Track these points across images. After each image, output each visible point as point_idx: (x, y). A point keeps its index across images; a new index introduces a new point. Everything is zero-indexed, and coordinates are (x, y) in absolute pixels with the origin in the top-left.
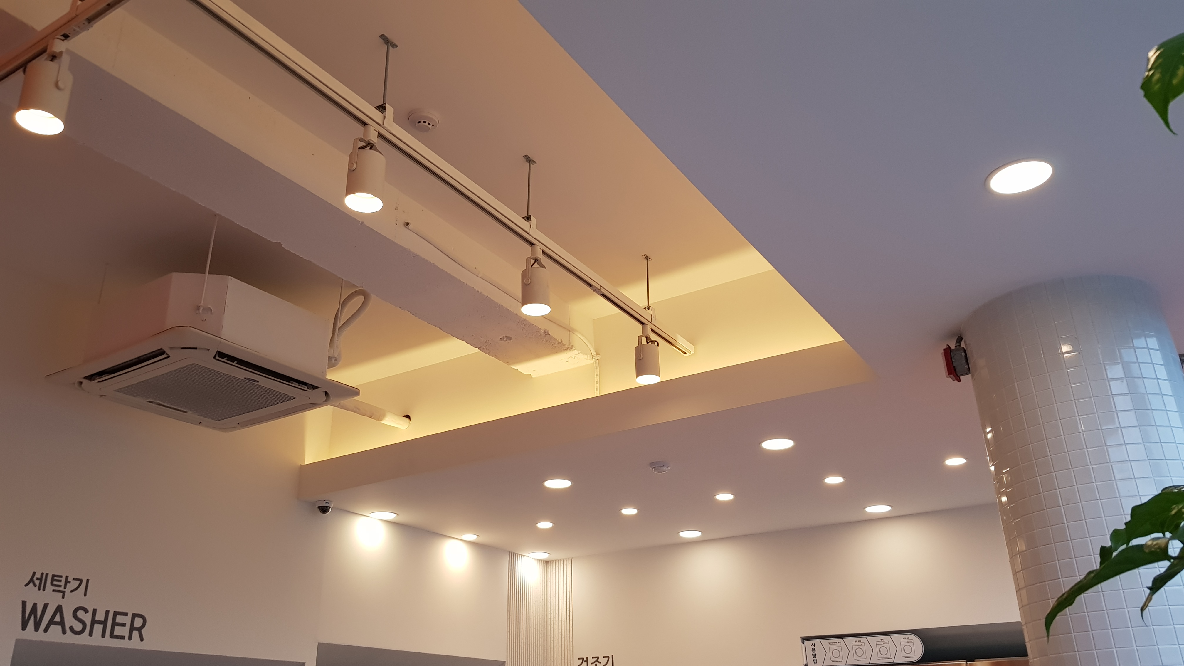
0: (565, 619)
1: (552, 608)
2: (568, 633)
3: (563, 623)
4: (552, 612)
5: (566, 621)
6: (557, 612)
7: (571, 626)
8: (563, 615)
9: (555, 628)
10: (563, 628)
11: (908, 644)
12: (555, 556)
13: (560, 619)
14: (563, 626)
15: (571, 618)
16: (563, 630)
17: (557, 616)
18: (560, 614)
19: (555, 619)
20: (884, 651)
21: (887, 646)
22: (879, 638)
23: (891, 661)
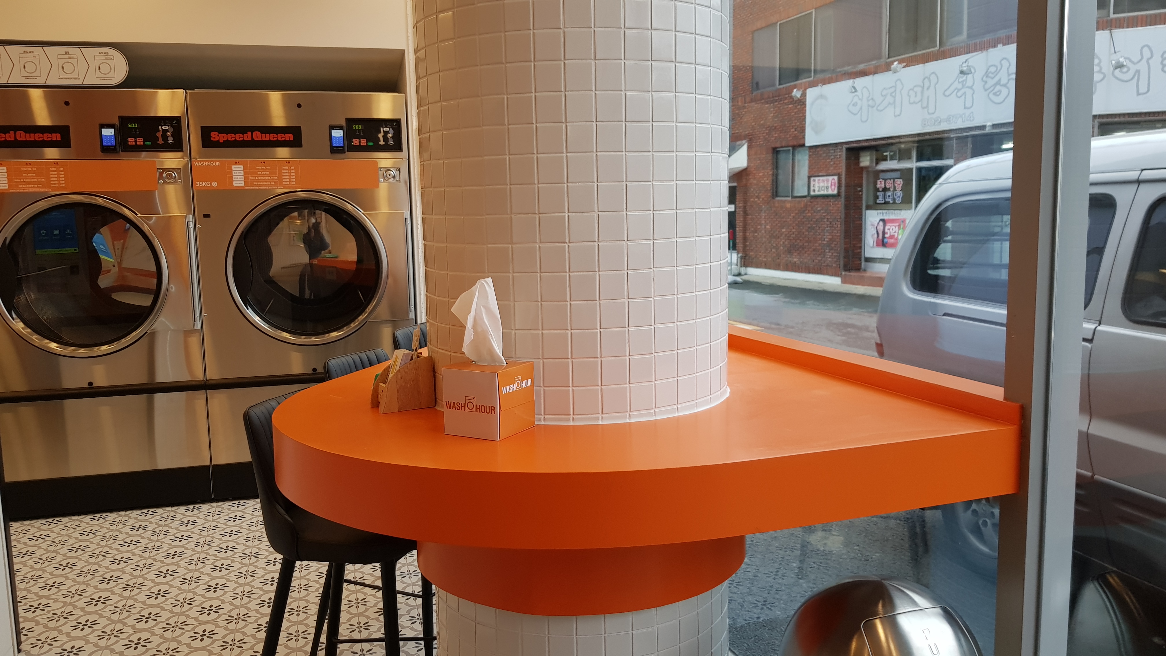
11: (106, 61)
20: (68, 68)
21: (73, 61)
22: (62, 50)
23: (78, 82)
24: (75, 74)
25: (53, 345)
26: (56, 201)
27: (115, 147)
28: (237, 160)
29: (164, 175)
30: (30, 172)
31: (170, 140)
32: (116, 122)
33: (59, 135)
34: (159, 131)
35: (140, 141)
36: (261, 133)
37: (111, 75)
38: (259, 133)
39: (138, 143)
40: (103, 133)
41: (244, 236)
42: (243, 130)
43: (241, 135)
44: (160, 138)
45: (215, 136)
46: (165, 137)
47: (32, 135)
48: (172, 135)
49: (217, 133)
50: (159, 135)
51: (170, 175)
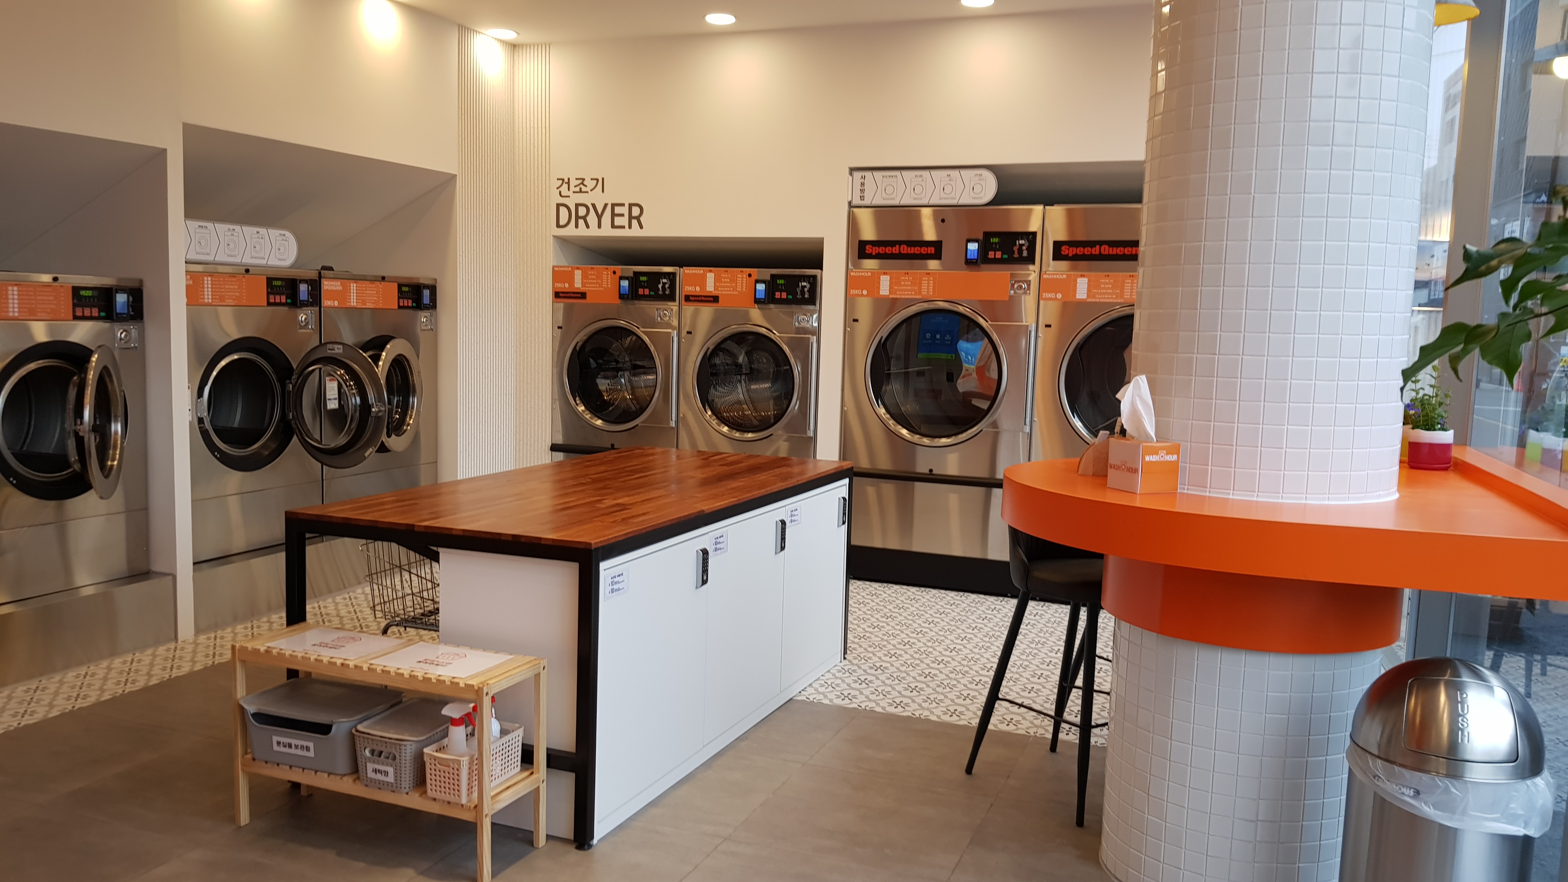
0: (540, 125)
1: (520, 111)
2: (544, 145)
3: (536, 131)
4: (521, 116)
5: (540, 130)
6: (528, 117)
7: (548, 136)
8: (536, 120)
9: (525, 136)
10: (536, 138)
11: (980, 182)
12: (525, 38)
13: (532, 125)
14: (536, 135)
15: (547, 125)
16: (536, 141)
17: (528, 122)
18: (532, 119)
19: (524, 125)
20: (948, 189)
21: (953, 183)
22: (945, 173)
23: (954, 202)
24: (953, 195)
25: (904, 432)
26: (926, 306)
27: (977, 260)
28: (1082, 273)
29: (1016, 286)
30: (907, 281)
31: (1025, 254)
32: (981, 237)
33: (933, 249)
34: (1016, 245)
35: (999, 255)
36: (1109, 247)
37: (982, 194)
38: (1107, 247)
39: (997, 257)
40: (969, 247)
41: (1080, 348)
42: (1092, 244)
43: (1090, 249)
44: (1016, 252)
45: (1065, 250)
46: (1020, 251)
47: (913, 248)
48: (1027, 249)
49: (1067, 247)
50: (1016, 249)
51: (1021, 287)
